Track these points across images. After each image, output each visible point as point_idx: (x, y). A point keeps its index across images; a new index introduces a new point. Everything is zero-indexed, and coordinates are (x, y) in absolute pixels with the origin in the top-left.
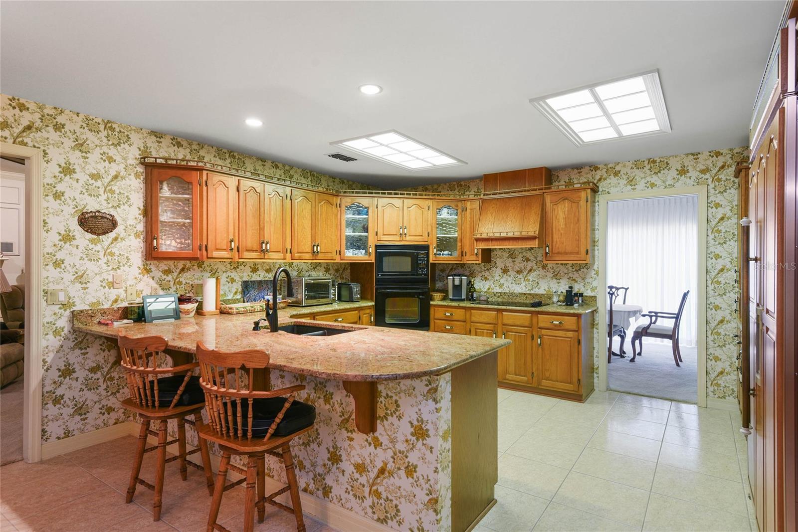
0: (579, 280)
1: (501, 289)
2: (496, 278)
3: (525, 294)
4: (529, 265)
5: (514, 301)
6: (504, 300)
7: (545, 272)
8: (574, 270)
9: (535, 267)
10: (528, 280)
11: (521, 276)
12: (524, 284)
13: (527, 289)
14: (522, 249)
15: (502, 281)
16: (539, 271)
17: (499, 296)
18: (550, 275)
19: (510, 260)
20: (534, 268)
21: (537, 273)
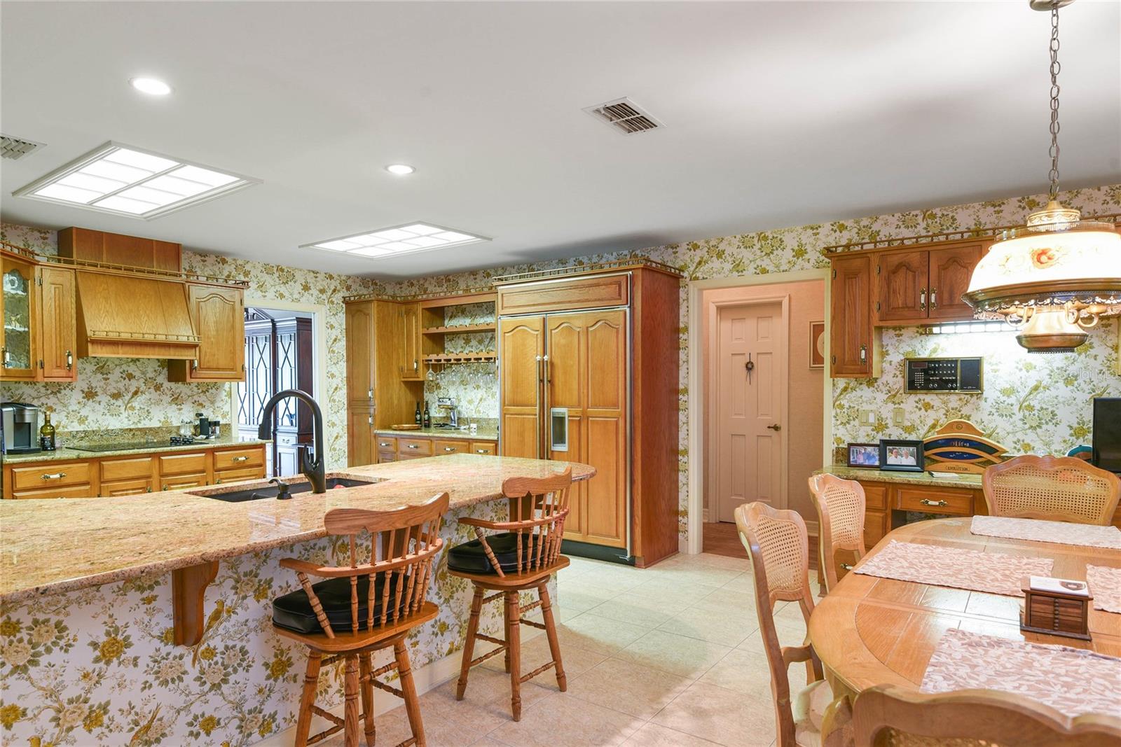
0: (207, 404)
1: (83, 426)
2: (70, 408)
3: (131, 430)
4: (134, 385)
5: (111, 442)
6: (93, 444)
7: (160, 395)
8: (200, 391)
9: (143, 388)
10: (133, 408)
11: (120, 402)
12: (125, 414)
13: (131, 422)
14: (120, 359)
15: (84, 412)
16: (150, 393)
17: (82, 439)
18: (167, 399)
19: (99, 376)
20: (141, 389)
21: (147, 396)
